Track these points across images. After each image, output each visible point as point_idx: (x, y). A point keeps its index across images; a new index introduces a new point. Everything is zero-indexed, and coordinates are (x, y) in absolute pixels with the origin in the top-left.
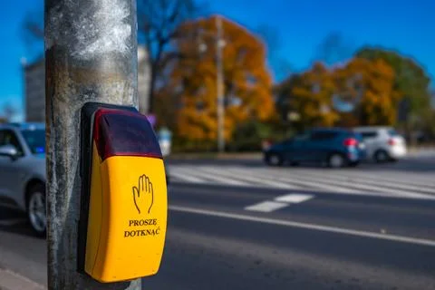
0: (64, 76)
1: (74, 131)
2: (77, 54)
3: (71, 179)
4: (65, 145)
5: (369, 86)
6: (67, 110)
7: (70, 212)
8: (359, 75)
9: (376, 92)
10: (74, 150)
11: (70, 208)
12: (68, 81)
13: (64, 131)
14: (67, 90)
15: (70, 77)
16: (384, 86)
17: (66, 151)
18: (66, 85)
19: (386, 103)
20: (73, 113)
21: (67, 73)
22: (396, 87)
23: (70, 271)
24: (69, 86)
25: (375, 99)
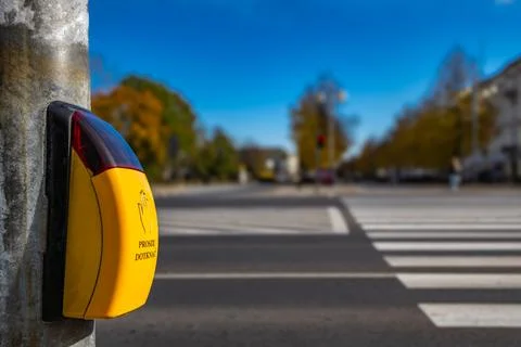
0: (20, 63)
1: (37, 136)
2: (41, 38)
3: (32, 199)
4: (22, 154)
5: (136, 119)
6: (25, 109)
7: (31, 244)
8: (126, 106)
9: (144, 126)
10: (37, 162)
11: (30, 236)
12: (27, 70)
13: (20, 136)
14: (26, 82)
15: (31, 65)
16: (152, 120)
17: (24, 162)
18: (24, 76)
19: (155, 138)
20: (36, 113)
21: (25, 59)
22: (164, 122)
23: (31, 321)
24: (29, 76)
25: (143, 133)
